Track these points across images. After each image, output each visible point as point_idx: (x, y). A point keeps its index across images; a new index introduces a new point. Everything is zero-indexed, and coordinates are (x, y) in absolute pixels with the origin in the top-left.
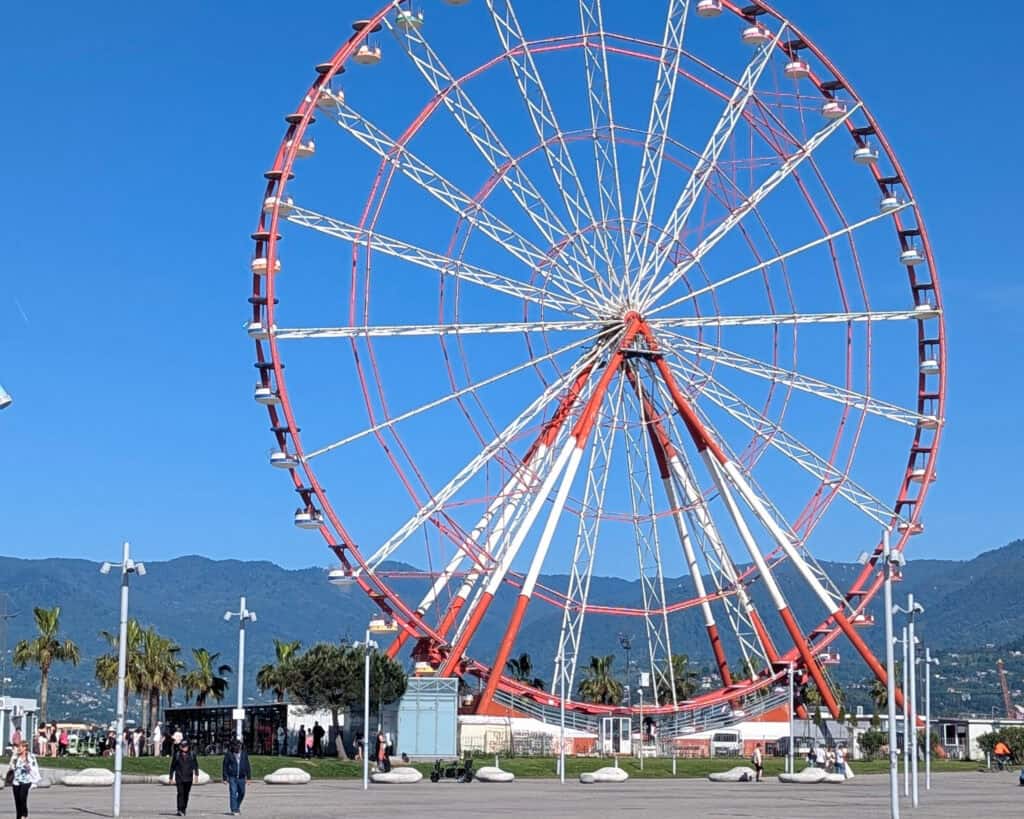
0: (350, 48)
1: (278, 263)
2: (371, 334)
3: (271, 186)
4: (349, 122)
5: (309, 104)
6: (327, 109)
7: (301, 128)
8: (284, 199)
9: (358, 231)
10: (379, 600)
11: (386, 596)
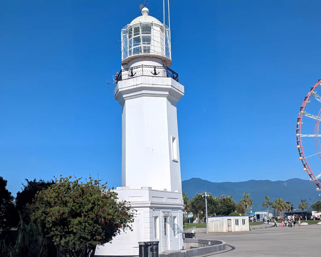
0: (318, 84)
1: (302, 123)
2: (319, 136)
3: (301, 109)
4: (317, 97)
5: (309, 94)
6: (313, 95)
7: (308, 99)
8: (304, 111)
9: (317, 117)
10: (317, 185)
11: (319, 184)
